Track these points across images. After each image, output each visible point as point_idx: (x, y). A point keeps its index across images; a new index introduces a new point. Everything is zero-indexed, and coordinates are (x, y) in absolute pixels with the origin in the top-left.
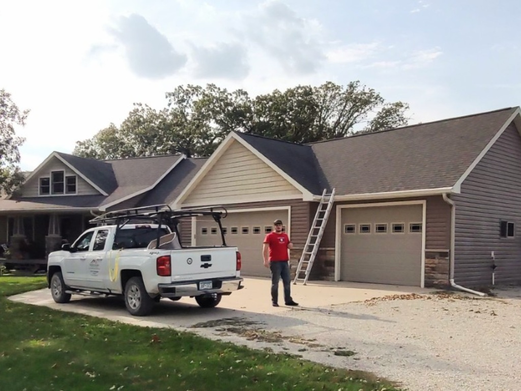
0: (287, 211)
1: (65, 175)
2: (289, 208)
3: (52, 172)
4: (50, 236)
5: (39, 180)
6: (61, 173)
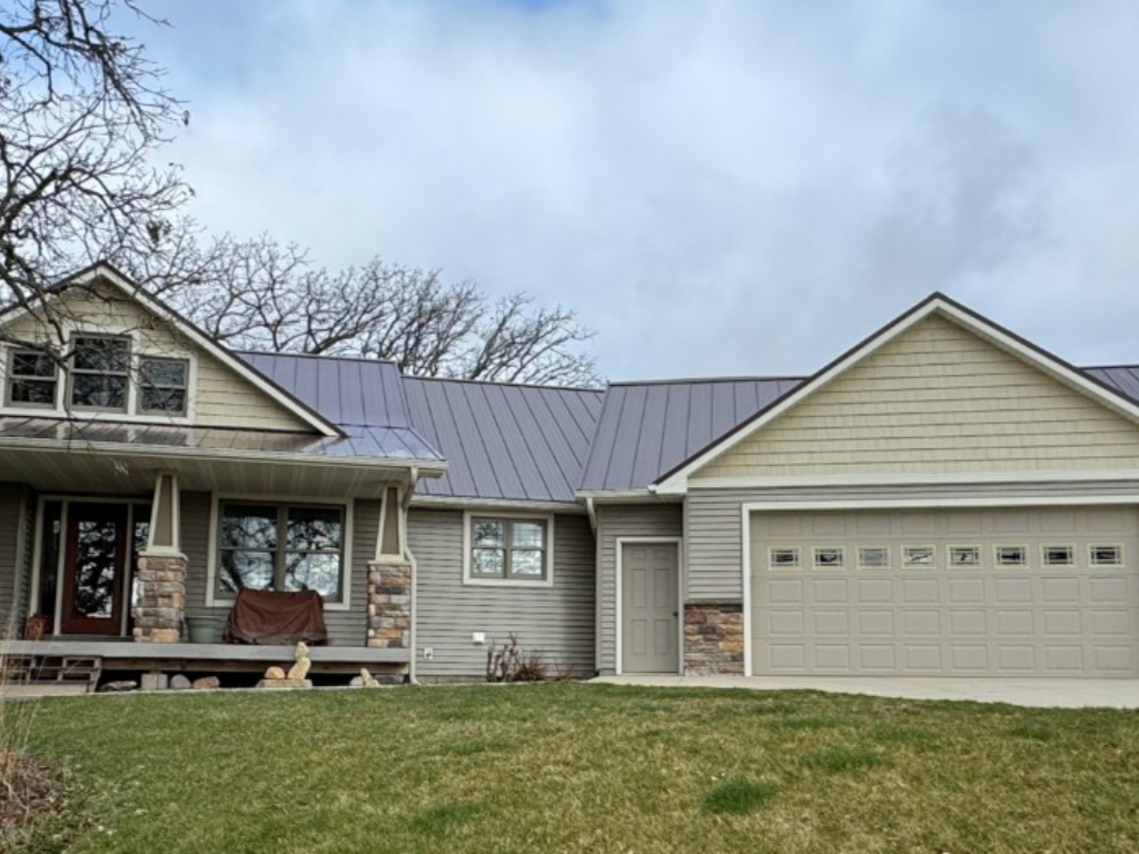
1: (140, 351)
3: (74, 333)
6: (120, 343)
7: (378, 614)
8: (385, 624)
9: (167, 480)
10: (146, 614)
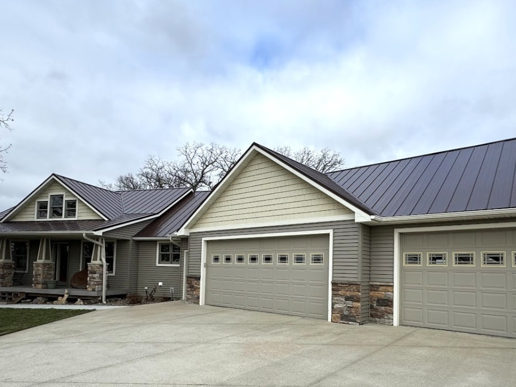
0: (328, 235)
1: (65, 199)
2: (331, 232)
3: (51, 196)
4: (39, 261)
5: (36, 203)
6: (61, 197)
7: (90, 280)
8: (91, 284)
9: (43, 239)
10: (35, 280)
